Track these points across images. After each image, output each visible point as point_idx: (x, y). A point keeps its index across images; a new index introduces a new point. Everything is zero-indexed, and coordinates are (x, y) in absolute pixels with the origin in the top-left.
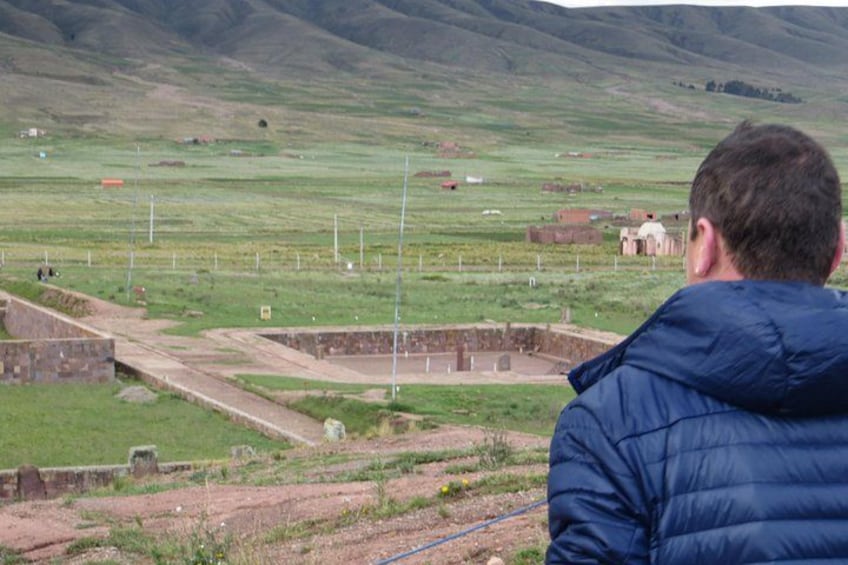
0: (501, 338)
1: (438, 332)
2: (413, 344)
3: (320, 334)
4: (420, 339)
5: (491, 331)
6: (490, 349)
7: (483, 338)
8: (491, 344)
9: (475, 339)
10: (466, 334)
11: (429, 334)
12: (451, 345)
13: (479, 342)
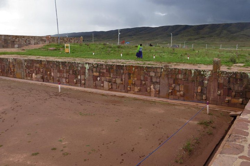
0: (202, 83)
1: (119, 67)
2: (95, 78)
3: (25, 61)
4: (102, 74)
5: (187, 72)
6: (184, 97)
7: (176, 81)
8: (187, 89)
9: (164, 81)
10: (152, 74)
11: (110, 68)
12: (134, 85)
13: (170, 85)
